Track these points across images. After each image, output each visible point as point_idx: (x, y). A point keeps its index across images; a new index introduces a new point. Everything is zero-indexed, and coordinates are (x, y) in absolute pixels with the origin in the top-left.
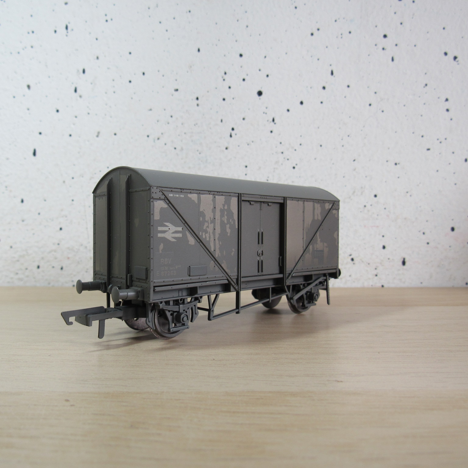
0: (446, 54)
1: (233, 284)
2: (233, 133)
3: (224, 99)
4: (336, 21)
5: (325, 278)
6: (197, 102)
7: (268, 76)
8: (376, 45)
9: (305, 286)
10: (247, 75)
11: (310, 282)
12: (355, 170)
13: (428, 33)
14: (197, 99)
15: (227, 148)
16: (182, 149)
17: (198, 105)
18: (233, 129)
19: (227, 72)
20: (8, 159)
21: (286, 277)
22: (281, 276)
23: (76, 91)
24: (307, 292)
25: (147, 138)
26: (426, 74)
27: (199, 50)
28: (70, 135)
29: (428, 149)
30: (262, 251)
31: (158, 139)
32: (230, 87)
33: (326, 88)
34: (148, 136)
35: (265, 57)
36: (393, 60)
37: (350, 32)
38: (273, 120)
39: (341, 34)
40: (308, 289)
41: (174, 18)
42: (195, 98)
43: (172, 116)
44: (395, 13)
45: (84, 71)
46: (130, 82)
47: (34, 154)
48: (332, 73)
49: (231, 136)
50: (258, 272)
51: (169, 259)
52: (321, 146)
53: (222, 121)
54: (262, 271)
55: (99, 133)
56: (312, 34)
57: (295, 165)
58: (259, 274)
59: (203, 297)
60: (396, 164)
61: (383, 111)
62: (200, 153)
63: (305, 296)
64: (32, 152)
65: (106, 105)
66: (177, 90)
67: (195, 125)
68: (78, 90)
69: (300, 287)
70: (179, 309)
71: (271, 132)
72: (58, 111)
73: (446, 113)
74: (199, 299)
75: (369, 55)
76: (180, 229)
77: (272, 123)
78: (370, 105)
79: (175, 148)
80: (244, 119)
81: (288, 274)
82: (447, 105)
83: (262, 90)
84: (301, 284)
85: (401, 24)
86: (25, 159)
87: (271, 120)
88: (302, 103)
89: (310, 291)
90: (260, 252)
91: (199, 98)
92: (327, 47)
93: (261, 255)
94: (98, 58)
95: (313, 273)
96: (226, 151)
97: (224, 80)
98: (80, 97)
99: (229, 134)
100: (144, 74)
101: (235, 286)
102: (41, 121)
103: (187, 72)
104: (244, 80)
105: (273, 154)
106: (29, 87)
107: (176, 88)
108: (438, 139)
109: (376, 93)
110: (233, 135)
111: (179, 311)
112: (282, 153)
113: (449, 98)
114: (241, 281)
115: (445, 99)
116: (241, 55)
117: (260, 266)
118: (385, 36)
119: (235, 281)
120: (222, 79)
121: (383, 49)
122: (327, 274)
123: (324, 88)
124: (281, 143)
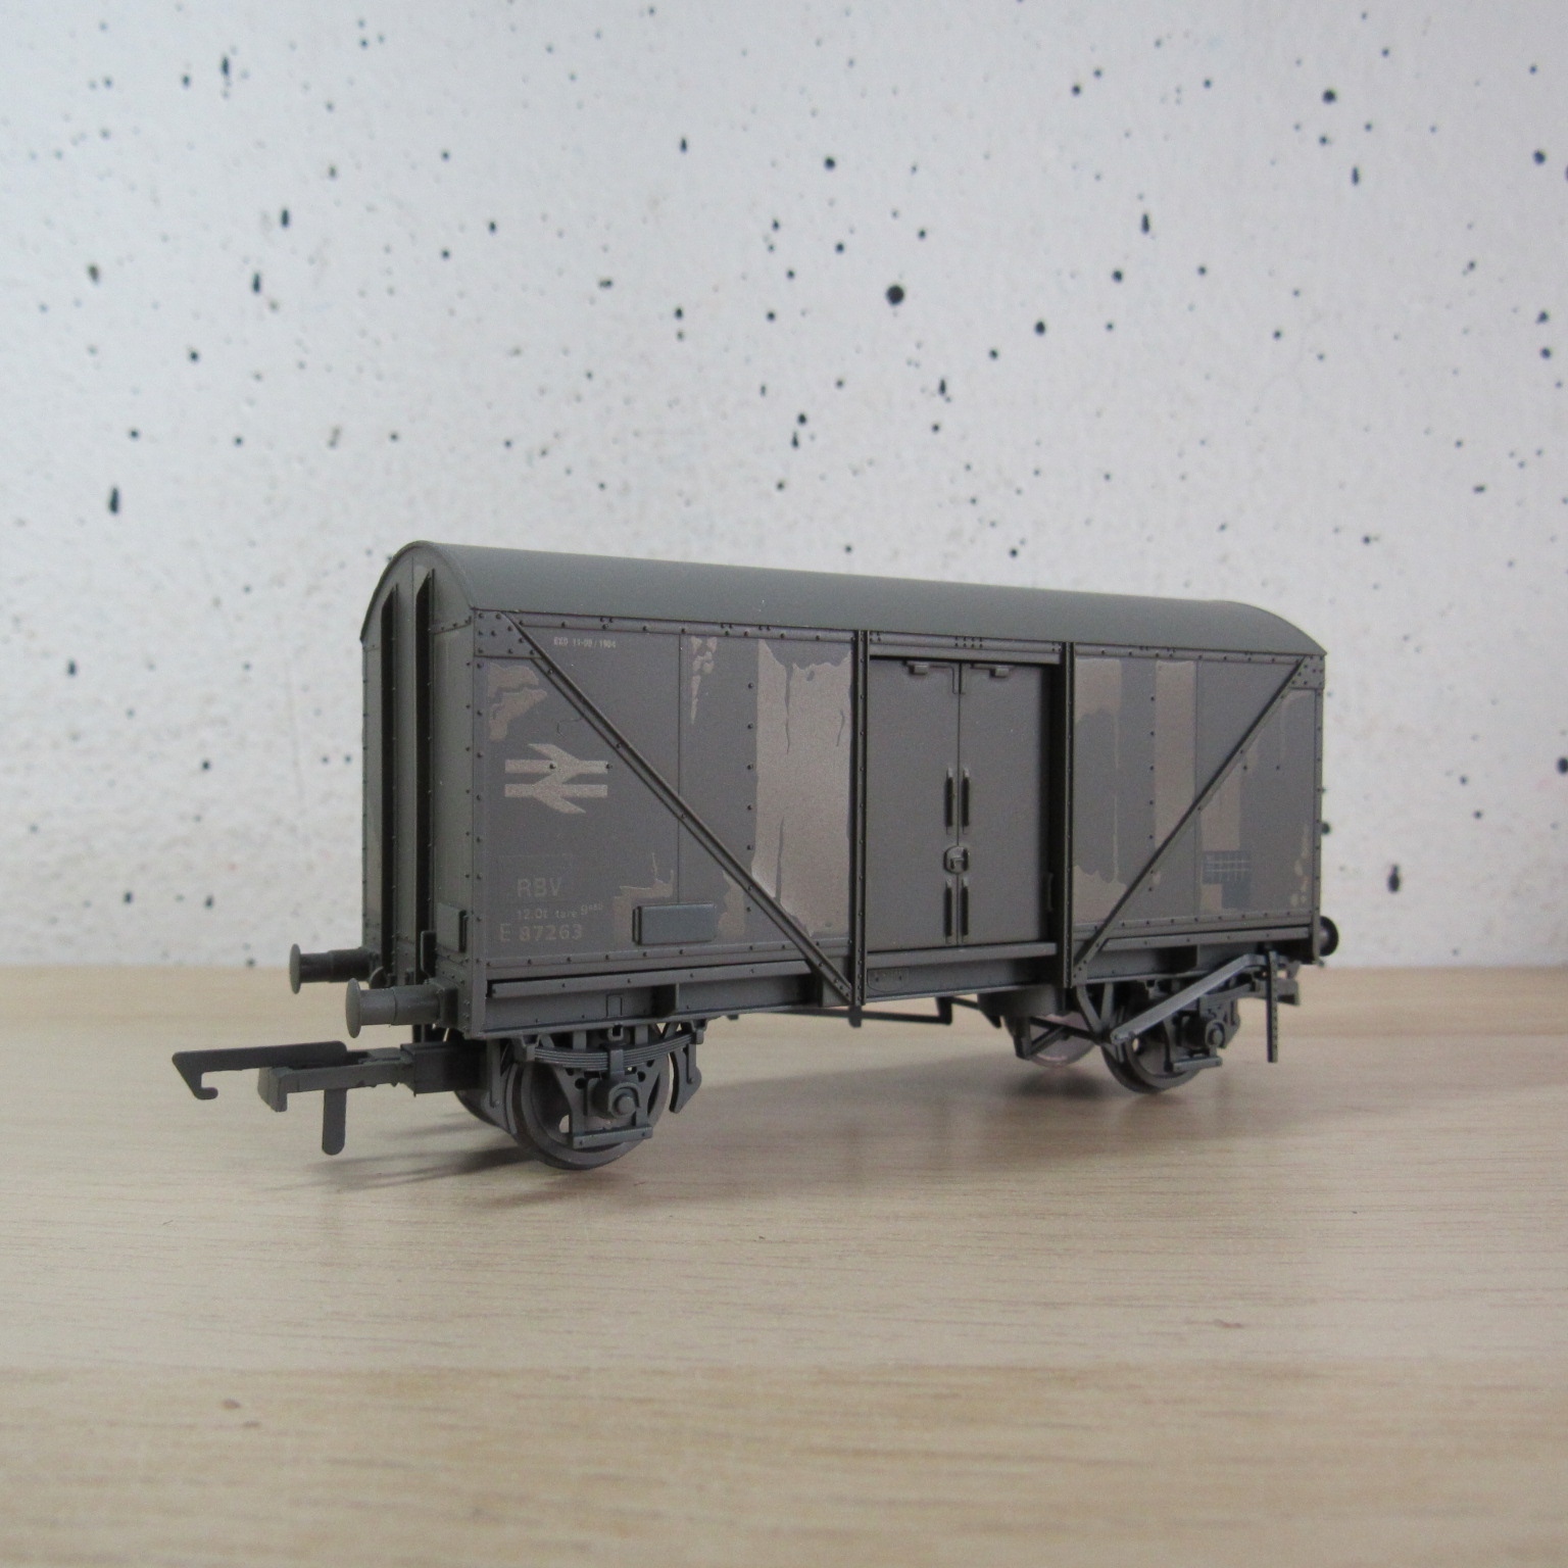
0: (1540, 157)
1: (831, 976)
2: (804, 432)
3: (771, 316)
4: (1158, 44)
5: (1261, 960)
6: (676, 324)
7: (922, 234)
8: (1297, 127)
9: (1167, 990)
10: (852, 231)
11: (1189, 974)
12: (1224, 559)
13: (1477, 84)
14: (679, 313)
15: (780, 486)
16: (626, 489)
17: (680, 336)
18: (802, 419)
19: (782, 222)
20: (21, 523)
21: (1073, 955)
22: (1048, 949)
23: (257, 286)
24: (1182, 1013)
25: (502, 449)
26: (1470, 226)
27: (684, 146)
28: (239, 441)
29: (1480, 489)
30: (965, 854)
31: (544, 453)
32: (791, 274)
33: (1126, 277)
34: (508, 444)
35: (914, 169)
36: (1356, 177)
37: (1208, 84)
38: (943, 388)
39: (1178, 91)
40: (1184, 1000)
41: (598, 35)
42: (672, 311)
43: (589, 376)
44: (1364, 16)
45: (285, 219)
46: (446, 254)
47: (114, 505)
48: (1146, 226)
49: (795, 443)
50: (948, 932)
51: (551, 880)
52: (1107, 477)
53: (763, 390)
54: (965, 930)
55: (336, 432)
56: (1076, 90)
57: (1015, 544)
58: (953, 940)
59: (710, 1024)
60: (1367, 540)
61: (1321, 357)
62: (688, 503)
63: (1170, 1028)
64: (106, 497)
65: (363, 333)
66: (607, 284)
67: (670, 406)
68: (265, 284)
69: (1147, 992)
70: (608, 1066)
71: (936, 428)
72: (194, 356)
73: (1542, 361)
74: (694, 1029)
75: (1273, 163)
76: (598, 767)
77: (939, 399)
78: (1277, 335)
79: (602, 486)
80: (840, 384)
81: (1081, 943)
82: (1545, 335)
83: (904, 284)
84: (1151, 983)
85: (1386, 53)
86: (82, 522)
87: (935, 386)
88: (1040, 328)
89: (1194, 1009)
90: (955, 855)
91: (686, 313)
92: (1127, 135)
93: (958, 867)
94: (333, 172)
95: (1195, 940)
96: (778, 494)
97: (771, 248)
98: (274, 306)
99: (789, 438)
100: (493, 227)
101: (838, 985)
102: (135, 391)
103: (645, 221)
104: (840, 248)
105: (940, 506)
106: (94, 272)
107: (606, 275)
108: (1512, 455)
109: (1296, 293)
110: (803, 440)
111: (608, 1071)
112: (974, 501)
113: (1551, 313)
114: (867, 966)
115: (1535, 315)
116: (830, 163)
117: (956, 910)
118: (1329, 96)
119: (838, 965)
120: (764, 247)
121: (1323, 140)
122: (1267, 947)
123: (1118, 276)
124: (968, 467)
